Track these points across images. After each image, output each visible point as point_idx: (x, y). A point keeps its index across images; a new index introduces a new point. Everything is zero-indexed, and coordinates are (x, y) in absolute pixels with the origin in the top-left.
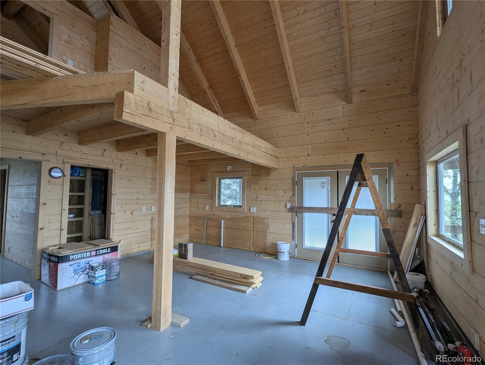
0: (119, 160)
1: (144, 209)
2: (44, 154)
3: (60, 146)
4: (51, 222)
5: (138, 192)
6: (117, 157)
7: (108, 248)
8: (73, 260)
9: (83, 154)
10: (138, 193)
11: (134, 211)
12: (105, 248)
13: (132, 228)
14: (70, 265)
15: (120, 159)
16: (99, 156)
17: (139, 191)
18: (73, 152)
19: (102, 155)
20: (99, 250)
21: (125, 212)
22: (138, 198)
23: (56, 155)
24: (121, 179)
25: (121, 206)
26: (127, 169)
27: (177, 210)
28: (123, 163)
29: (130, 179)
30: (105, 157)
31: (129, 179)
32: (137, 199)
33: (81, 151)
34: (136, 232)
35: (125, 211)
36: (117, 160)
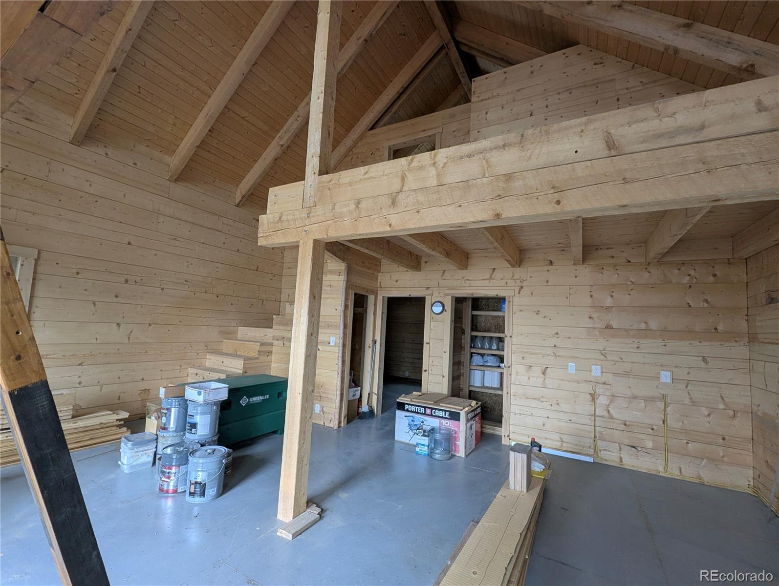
0: (517, 281)
1: (572, 367)
2: (428, 288)
3: (442, 276)
4: (434, 365)
5: (557, 334)
6: (513, 277)
7: (446, 411)
8: (407, 410)
9: (466, 281)
10: (556, 336)
11: (548, 369)
12: (442, 410)
13: (545, 400)
14: (405, 416)
15: (518, 279)
16: (486, 279)
17: (559, 332)
18: (454, 280)
19: (491, 278)
20: (436, 409)
21: (529, 368)
22: (557, 345)
23: (439, 287)
24: (520, 311)
25: (522, 356)
26: (532, 294)
27: (687, 387)
28: (524, 284)
29: (538, 311)
30: (494, 279)
31: (536, 311)
32: (555, 346)
33: (463, 278)
34: (552, 408)
35: (531, 366)
36: (513, 281)
